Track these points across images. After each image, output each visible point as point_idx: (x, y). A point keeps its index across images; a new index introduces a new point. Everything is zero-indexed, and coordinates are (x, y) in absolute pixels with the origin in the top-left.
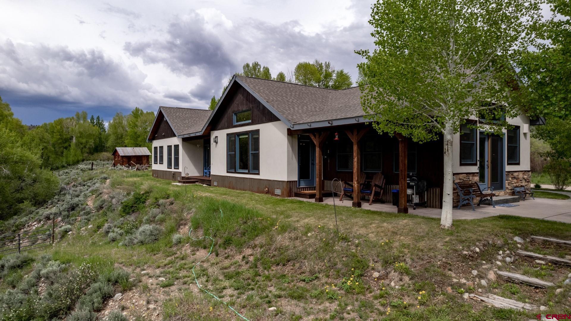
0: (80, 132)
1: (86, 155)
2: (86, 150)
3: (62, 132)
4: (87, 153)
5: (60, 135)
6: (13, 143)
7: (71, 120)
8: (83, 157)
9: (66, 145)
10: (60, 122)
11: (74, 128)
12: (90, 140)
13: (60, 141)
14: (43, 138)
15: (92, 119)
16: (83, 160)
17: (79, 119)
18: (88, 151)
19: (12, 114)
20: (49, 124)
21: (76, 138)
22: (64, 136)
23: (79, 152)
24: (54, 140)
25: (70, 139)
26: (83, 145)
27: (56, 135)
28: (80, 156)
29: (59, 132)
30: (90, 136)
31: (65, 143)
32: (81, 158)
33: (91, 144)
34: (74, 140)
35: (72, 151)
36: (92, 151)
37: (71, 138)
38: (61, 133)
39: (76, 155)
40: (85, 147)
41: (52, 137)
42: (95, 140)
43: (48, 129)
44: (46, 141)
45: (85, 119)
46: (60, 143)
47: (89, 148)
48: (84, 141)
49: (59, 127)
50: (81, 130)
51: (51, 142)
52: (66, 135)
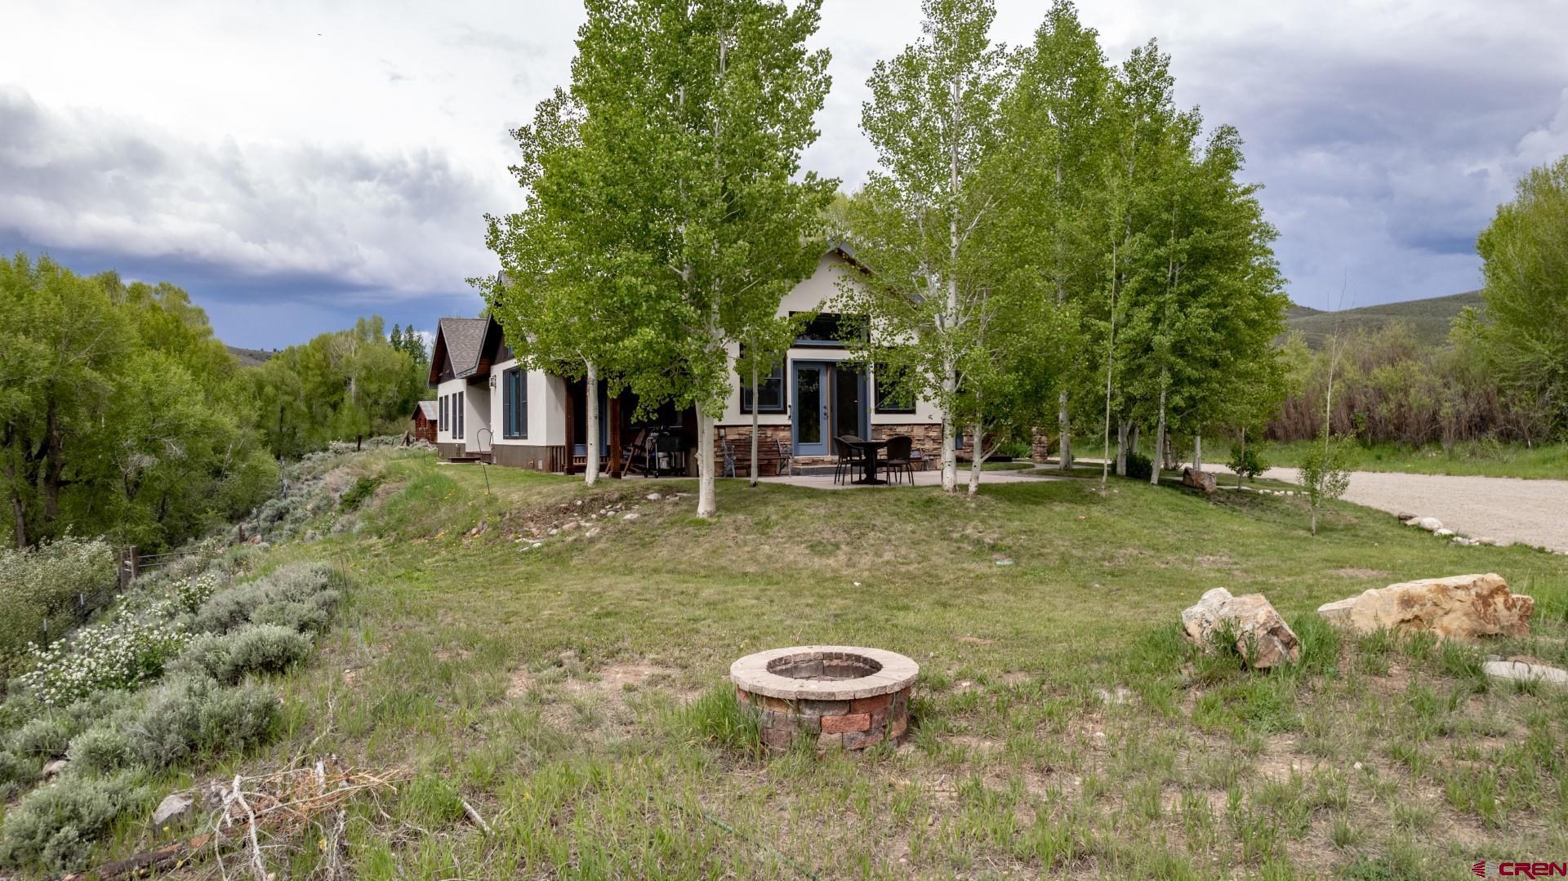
0: (365, 367)
1: (378, 421)
2: (380, 410)
3: (328, 366)
4: (382, 417)
5: (321, 375)
6: (188, 395)
7: (347, 336)
8: (371, 426)
9: (335, 398)
10: (322, 344)
11: (352, 354)
12: (388, 386)
13: (321, 390)
14: (283, 382)
15: (397, 332)
16: (371, 435)
17: (365, 334)
18: (383, 412)
19: (209, 332)
20: (300, 348)
21: (357, 380)
22: (332, 378)
23: (362, 415)
24: (309, 386)
25: (345, 383)
26: (373, 397)
27: (313, 376)
28: (365, 424)
29: (320, 368)
30: (387, 376)
31: (334, 393)
32: (365, 429)
33: (390, 394)
34: (353, 387)
35: (345, 412)
36: (394, 411)
37: (347, 382)
38: (323, 368)
39: (354, 423)
40: (376, 403)
41: (306, 380)
42: (400, 385)
43: (296, 361)
44: (289, 390)
45: (378, 332)
46: (323, 395)
47: (387, 406)
48: (373, 387)
49: (319, 356)
50: (368, 361)
51: (303, 393)
52: (336, 373)
